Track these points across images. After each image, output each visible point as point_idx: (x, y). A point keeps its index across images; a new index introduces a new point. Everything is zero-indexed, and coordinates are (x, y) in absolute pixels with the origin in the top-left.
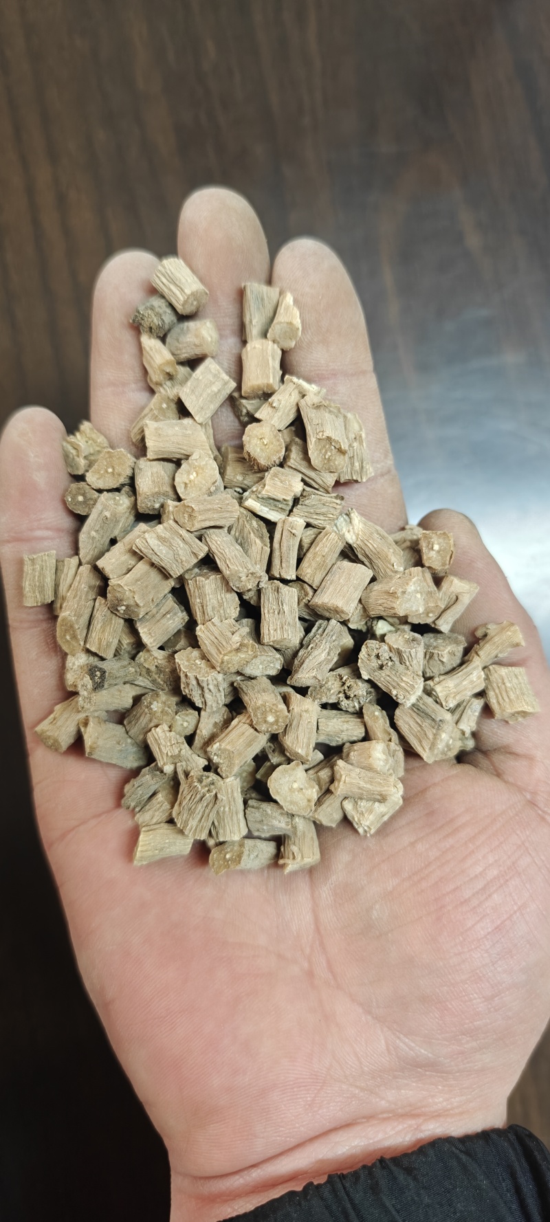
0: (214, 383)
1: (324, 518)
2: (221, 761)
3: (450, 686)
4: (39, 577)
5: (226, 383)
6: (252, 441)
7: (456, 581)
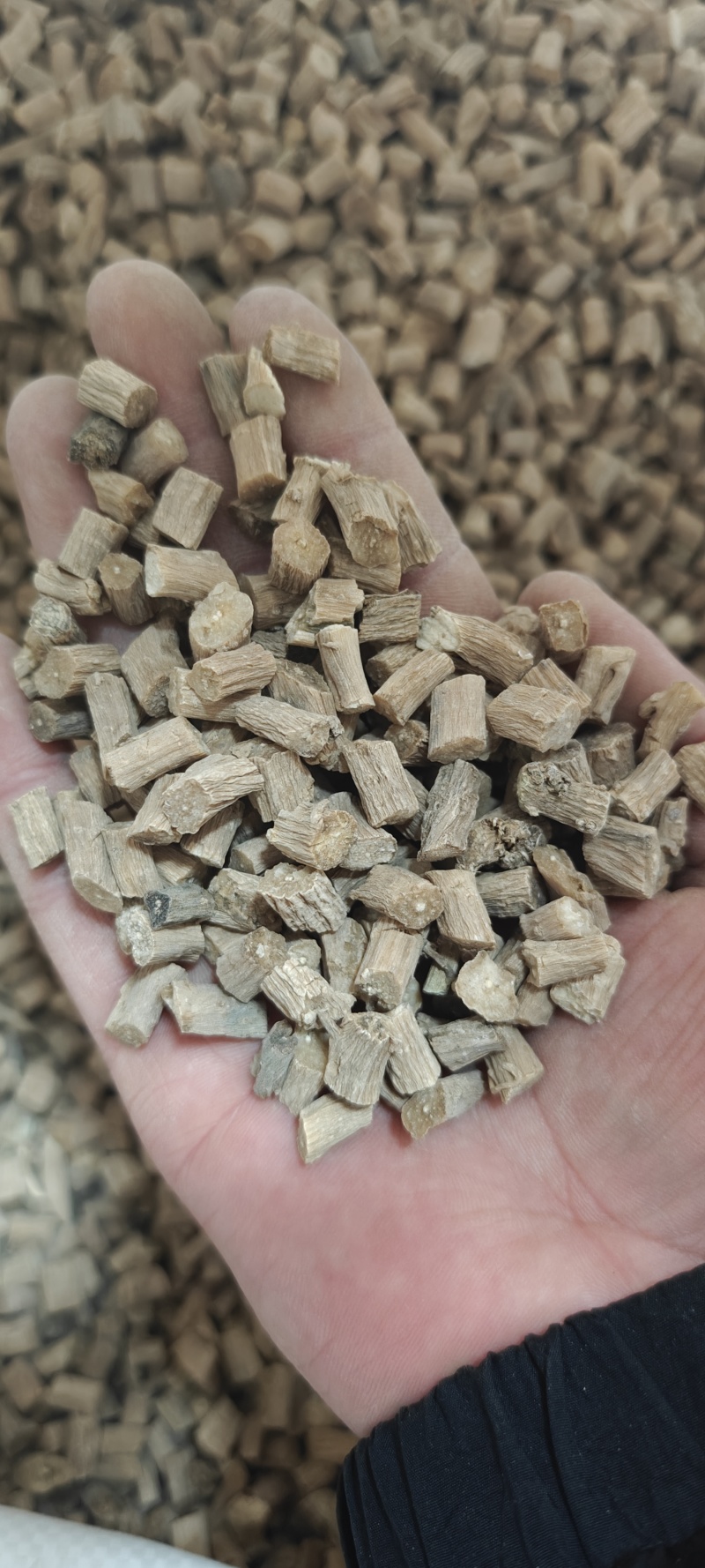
0: (191, 492)
1: (401, 625)
2: (379, 990)
3: (639, 789)
4: (32, 825)
5: (207, 489)
6: (287, 549)
7: (605, 649)
